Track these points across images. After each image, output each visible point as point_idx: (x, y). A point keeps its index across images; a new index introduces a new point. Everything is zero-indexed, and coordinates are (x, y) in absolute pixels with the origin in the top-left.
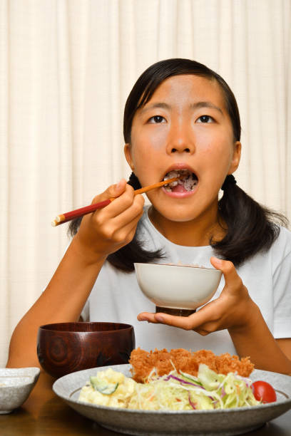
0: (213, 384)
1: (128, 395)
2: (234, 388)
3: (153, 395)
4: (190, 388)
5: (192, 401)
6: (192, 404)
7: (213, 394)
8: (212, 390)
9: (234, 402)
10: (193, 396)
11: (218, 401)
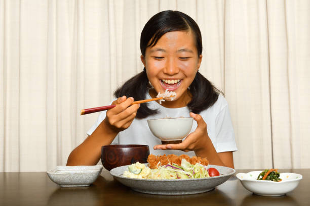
0: (189, 169)
1: (146, 175)
2: (199, 170)
3: (159, 173)
4: (177, 170)
5: (179, 176)
6: (178, 178)
7: (189, 173)
8: (188, 171)
9: (199, 176)
10: (179, 174)
11: (191, 176)
